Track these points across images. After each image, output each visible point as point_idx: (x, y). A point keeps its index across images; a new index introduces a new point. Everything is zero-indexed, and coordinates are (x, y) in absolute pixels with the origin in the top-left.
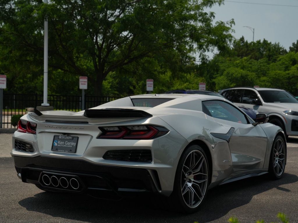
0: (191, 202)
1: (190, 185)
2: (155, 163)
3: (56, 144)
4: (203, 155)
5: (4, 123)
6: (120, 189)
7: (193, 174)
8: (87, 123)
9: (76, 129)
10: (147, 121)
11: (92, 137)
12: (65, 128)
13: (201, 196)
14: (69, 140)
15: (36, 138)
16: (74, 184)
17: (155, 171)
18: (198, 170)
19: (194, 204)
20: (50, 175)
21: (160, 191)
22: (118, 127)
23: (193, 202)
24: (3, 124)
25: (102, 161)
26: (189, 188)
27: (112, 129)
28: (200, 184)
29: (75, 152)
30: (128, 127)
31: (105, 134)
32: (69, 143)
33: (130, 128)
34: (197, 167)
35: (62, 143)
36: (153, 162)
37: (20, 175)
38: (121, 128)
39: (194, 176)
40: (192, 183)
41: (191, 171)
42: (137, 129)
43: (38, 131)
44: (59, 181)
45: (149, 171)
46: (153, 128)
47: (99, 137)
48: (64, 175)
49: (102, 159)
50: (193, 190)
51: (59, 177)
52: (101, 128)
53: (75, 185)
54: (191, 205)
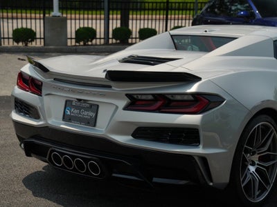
0: (254, 194)
1: (252, 169)
2: (204, 147)
3: (69, 113)
4: (273, 128)
5: (4, 38)
6: (155, 180)
7: (258, 154)
8: (110, 87)
9: (94, 95)
10: (194, 88)
11: (117, 107)
12: (81, 93)
13: (268, 183)
14: (87, 109)
15: (42, 101)
16: (94, 168)
17: (204, 159)
18: (266, 148)
19: (258, 196)
20: (62, 154)
21: (211, 184)
22: (153, 95)
23: (257, 193)
24: (2, 40)
25: (130, 140)
26: (251, 174)
27: (144, 97)
28: (267, 168)
29: (95, 126)
30: (167, 96)
31: (135, 104)
32: (86, 113)
33: (170, 97)
34: (263, 145)
35: (76, 111)
36: (201, 146)
37: (22, 145)
38: (157, 97)
39: (259, 157)
40: (257, 166)
41: (255, 150)
42: (179, 98)
43: (44, 92)
44: (74, 163)
45: (196, 158)
46: (203, 99)
47: (126, 108)
48: (80, 155)
49: (131, 137)
50: (257, 177)
51: (74, 157)
52: (128, 96)
53: (95, 170)
54: (254, 198)
